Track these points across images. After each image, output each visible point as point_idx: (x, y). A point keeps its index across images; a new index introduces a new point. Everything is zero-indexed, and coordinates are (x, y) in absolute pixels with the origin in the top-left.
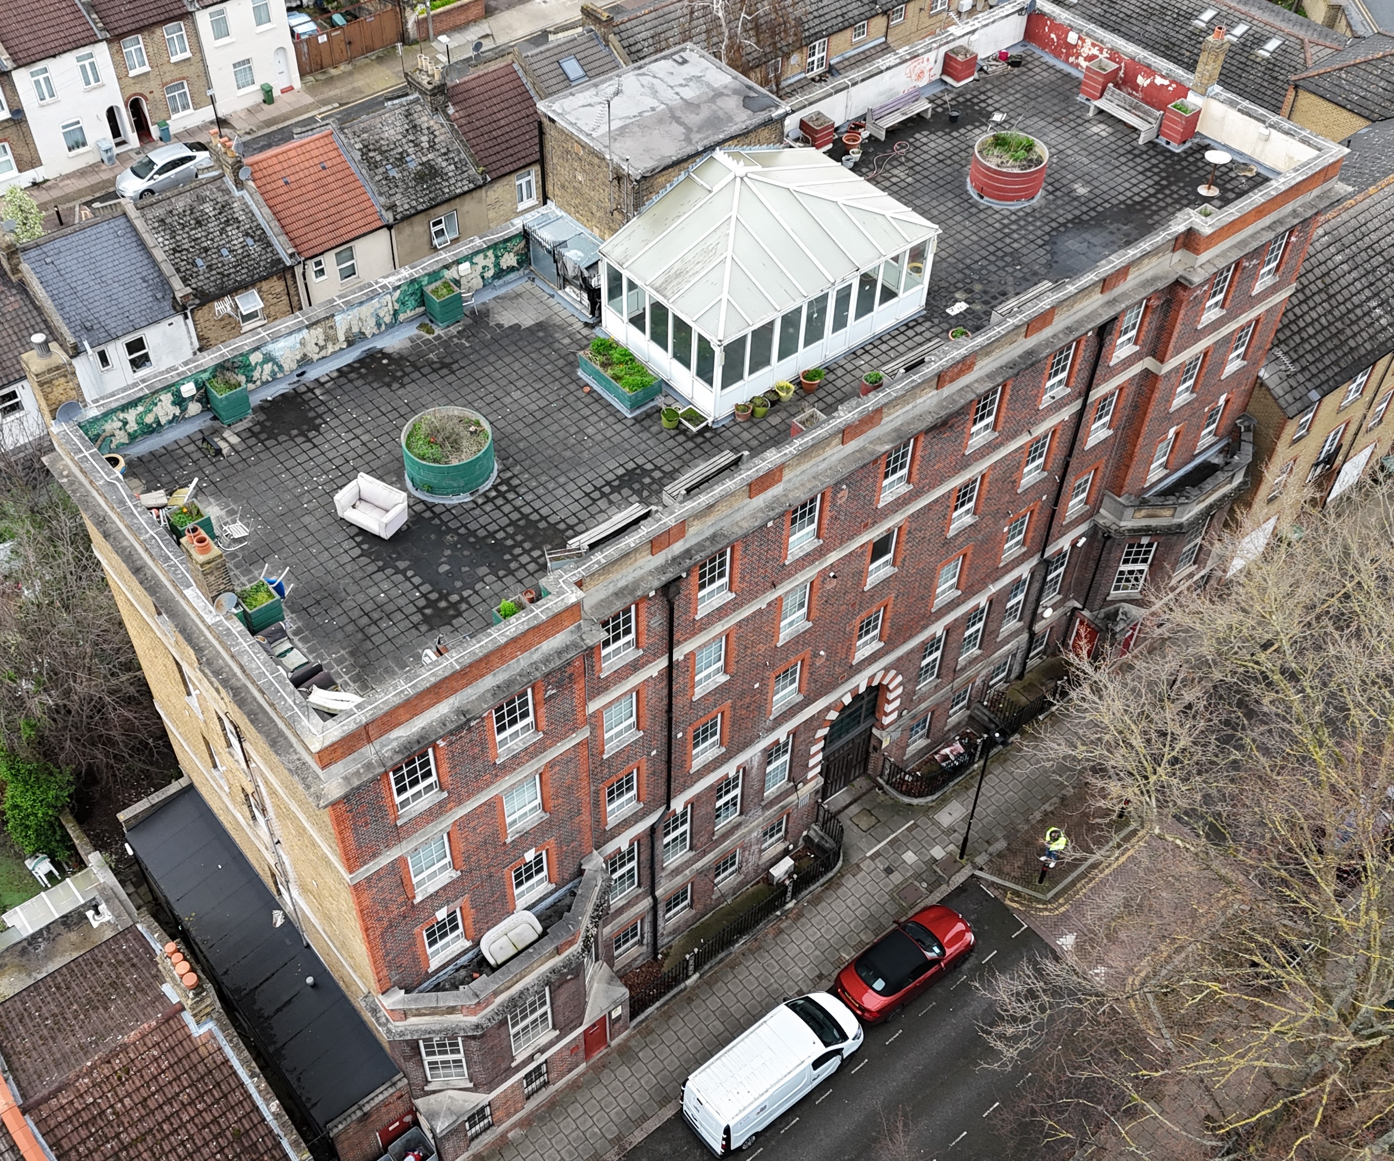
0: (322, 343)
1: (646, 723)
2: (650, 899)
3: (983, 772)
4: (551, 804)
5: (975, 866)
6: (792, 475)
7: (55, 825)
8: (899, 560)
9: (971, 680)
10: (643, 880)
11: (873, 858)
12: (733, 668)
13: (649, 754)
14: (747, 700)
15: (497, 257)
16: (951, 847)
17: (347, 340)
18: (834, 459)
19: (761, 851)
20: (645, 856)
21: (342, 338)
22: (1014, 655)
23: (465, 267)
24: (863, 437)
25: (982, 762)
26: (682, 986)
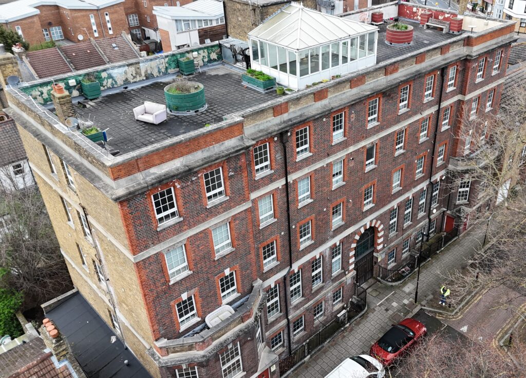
0: (134, 75)
1: (278, 215)
2: (286, 320)
3: (419, 272)
4: (236, 243)
5: (422, 305)
6: (332, 96)
7: (14, 319)
8: (378, 161)
9: (409, 236)
10: (282, 308)
11: (379, 306)
12: (314, 196)
13: (280, 234)
14: (322, 217)
15: (208, 53)
16: (411, 299)
17: (145, 76)
18: (348, 94)
19: (333, 306)
20: (282, 294)
21: (143, 74)
22: (424, 228)
23: (195, 53)
24: (359, 88)
25: (418, 268)
26: (303, 361)
